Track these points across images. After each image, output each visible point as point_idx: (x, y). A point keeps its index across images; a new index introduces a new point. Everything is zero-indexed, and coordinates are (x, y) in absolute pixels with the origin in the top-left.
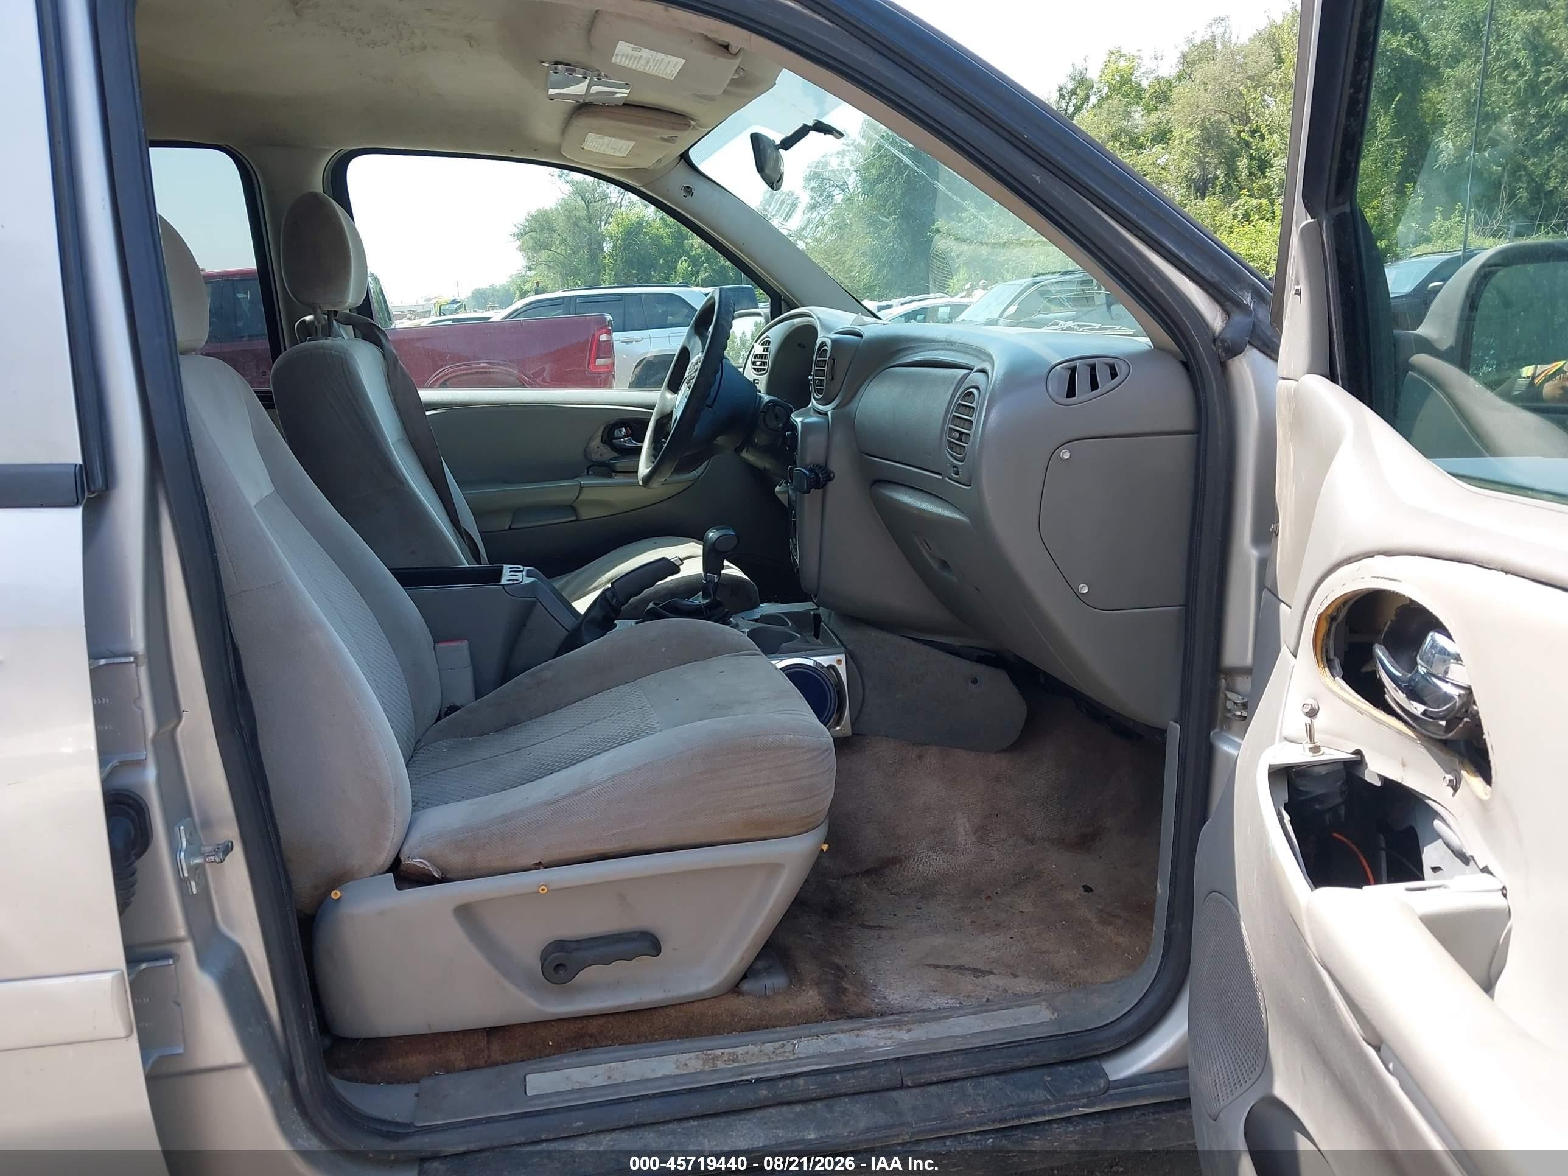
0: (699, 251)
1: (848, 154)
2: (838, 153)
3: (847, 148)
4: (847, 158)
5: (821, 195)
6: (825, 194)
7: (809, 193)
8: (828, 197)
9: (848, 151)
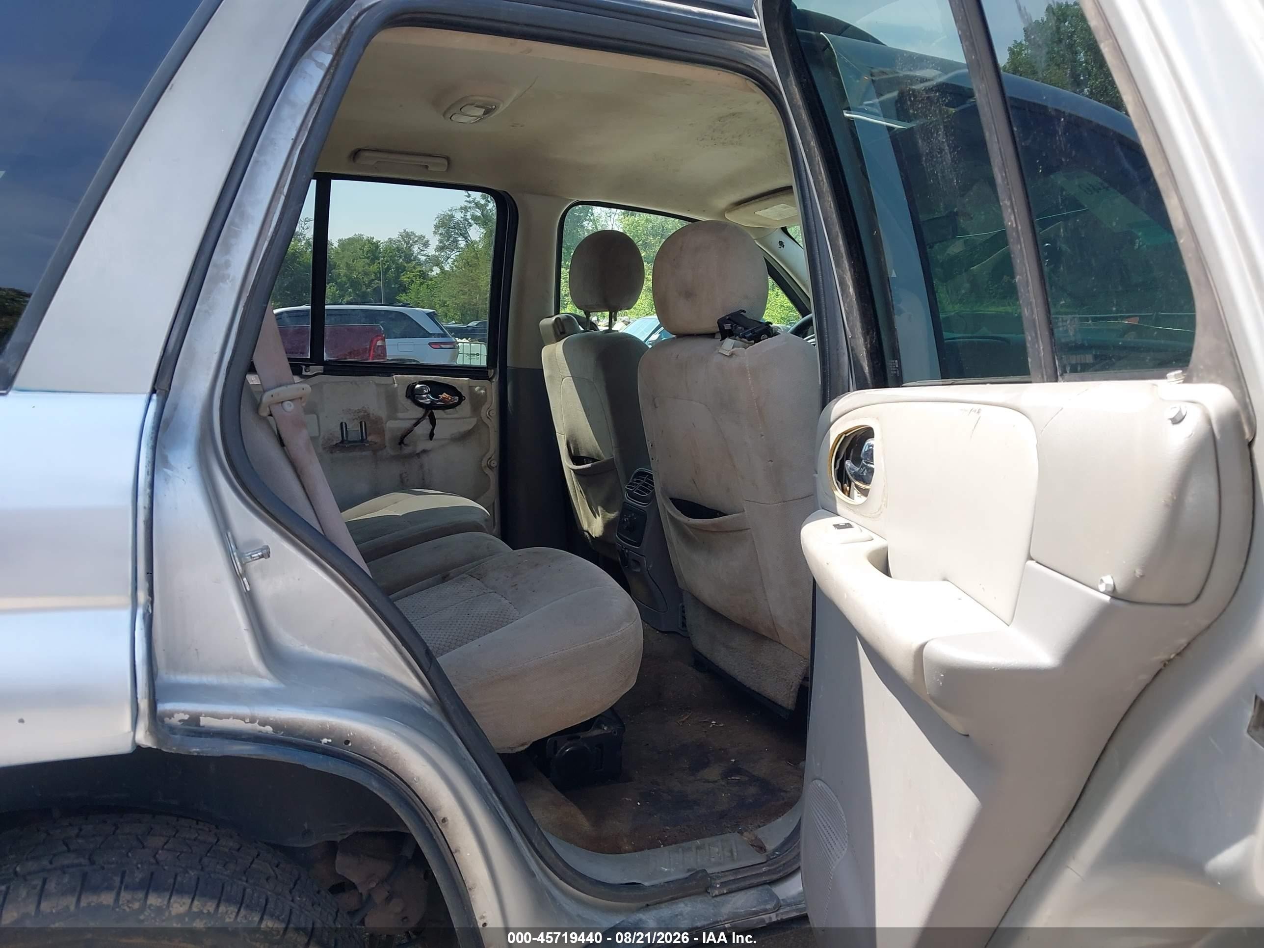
0: (344, 279)
1: (469, 210)
2: (461, 208)
3: (469, 205)
4: (469, 213)
5: (448, 240)
6: (452, 239)
7: (438, 237)
8: (453, 242)
9: (470, 208)
